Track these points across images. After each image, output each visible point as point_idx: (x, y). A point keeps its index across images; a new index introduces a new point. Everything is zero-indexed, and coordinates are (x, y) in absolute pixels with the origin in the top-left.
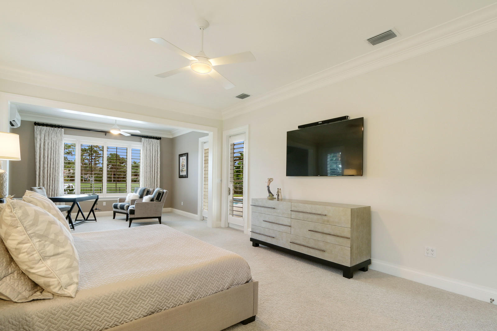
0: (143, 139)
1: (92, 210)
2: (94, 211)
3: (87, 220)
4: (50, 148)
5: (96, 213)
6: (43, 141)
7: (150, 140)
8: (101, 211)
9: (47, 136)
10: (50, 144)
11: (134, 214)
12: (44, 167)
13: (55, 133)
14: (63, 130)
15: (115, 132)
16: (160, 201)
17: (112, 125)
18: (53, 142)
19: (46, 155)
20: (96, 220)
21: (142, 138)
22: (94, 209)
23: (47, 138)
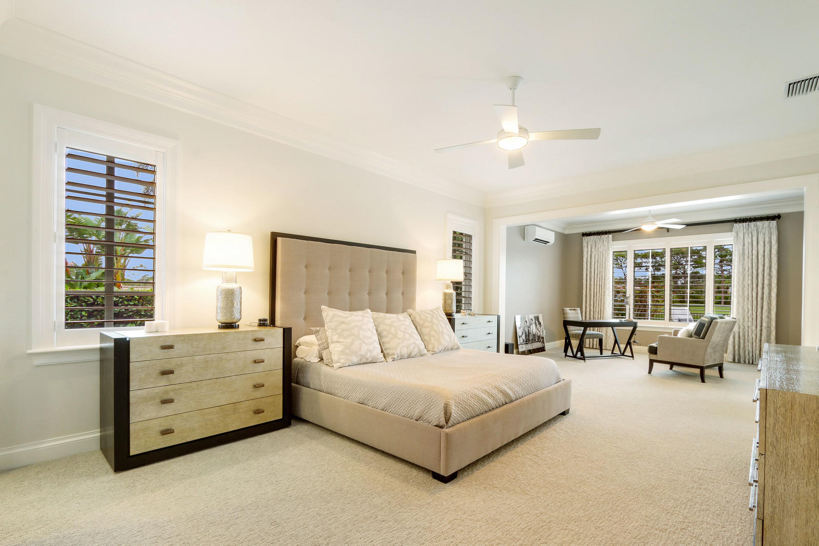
0: (737, 225)
1: (629, 343)
2: (632, 344)
3: (623, 355)
4: (596, 261)
5: (634, 347)
6: (589, 254)
7: (752, 224)
8: (640, 345)
9: (594, 247)
10: (597, 257)
11: (656, 353)
12: (590, 284)
13: (602, 241)
14: (610, 236)
15: (648, 228)
16: (703, 338)
17: (643, 218)
18: (599, 253)
19: (593, 270)
20: (632, 357)
21: (735, 224)
22: (632, 341)
23: (593, 250)
